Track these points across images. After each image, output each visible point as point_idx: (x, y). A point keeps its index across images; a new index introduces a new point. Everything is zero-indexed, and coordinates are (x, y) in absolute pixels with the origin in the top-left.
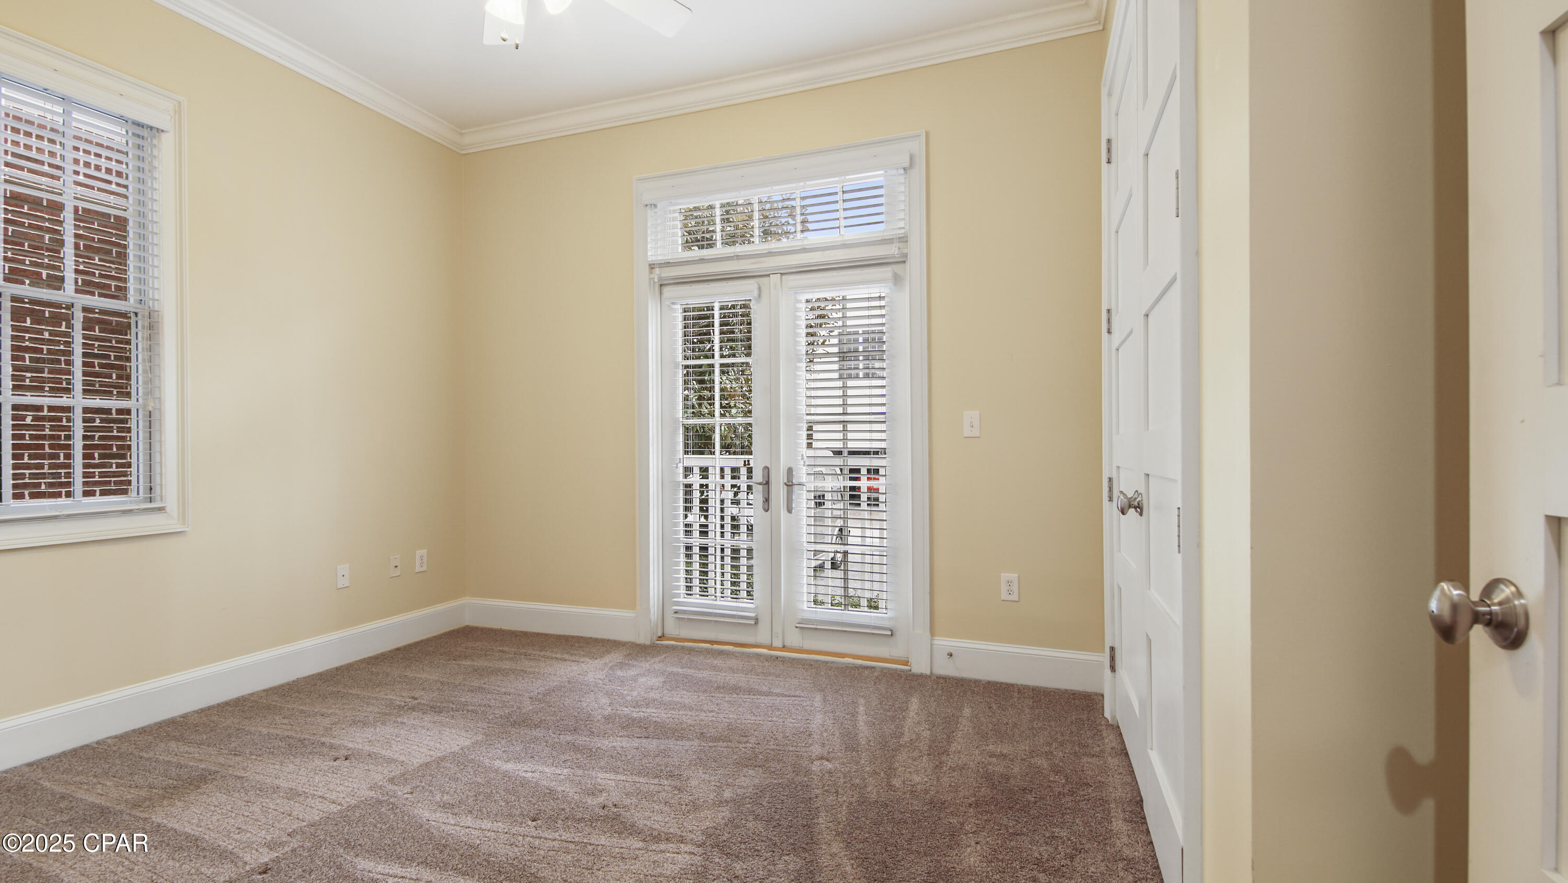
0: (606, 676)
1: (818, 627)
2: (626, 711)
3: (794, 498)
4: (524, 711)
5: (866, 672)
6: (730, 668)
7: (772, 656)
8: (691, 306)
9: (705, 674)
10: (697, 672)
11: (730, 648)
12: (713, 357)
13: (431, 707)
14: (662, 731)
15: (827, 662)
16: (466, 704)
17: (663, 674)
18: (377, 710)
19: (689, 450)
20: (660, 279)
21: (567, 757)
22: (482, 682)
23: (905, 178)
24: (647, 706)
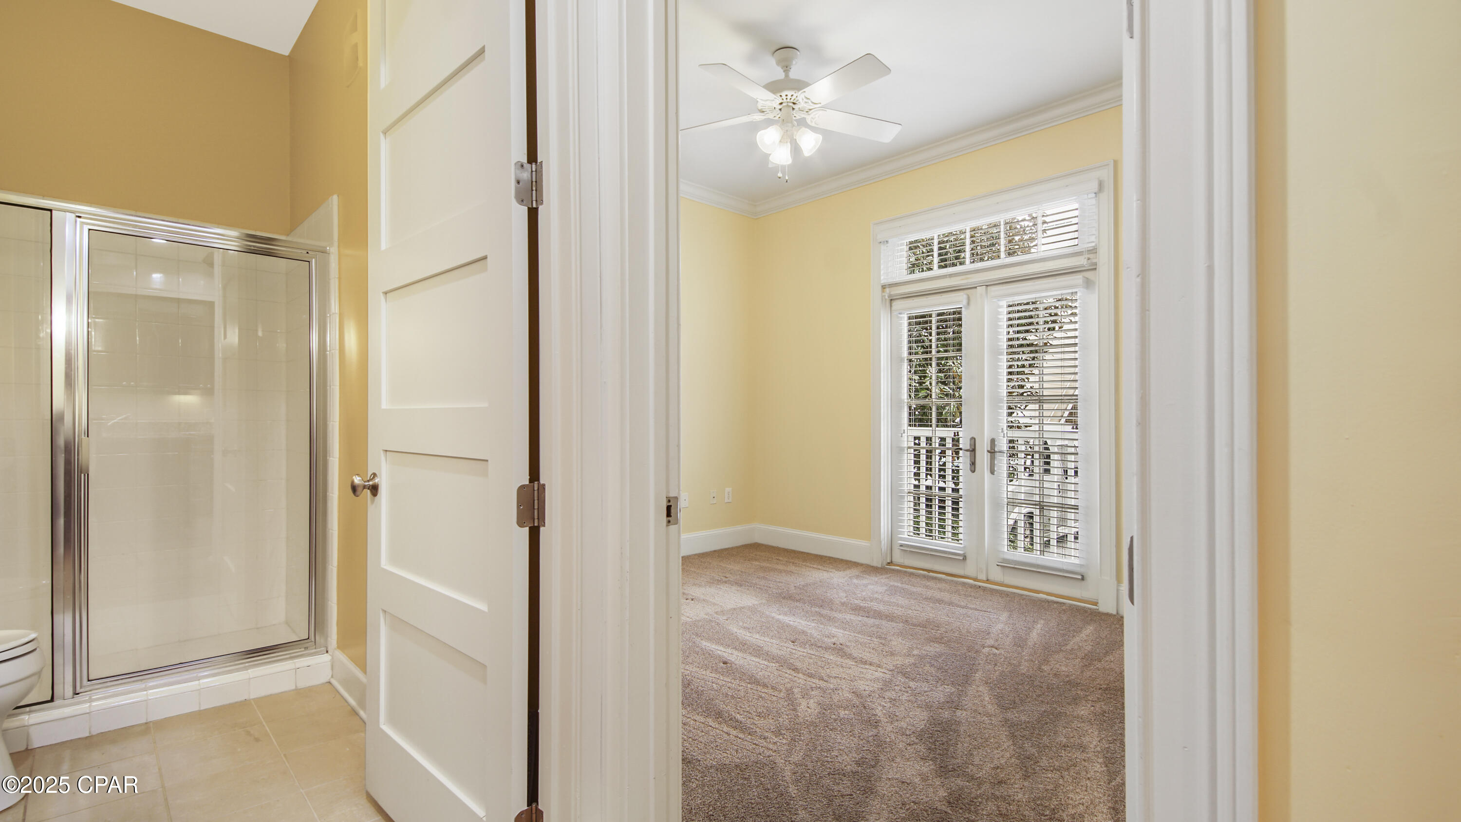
0: (846, 581)
1: (1016, 567)
2: (856, 602)
3: (996, 462)
4: (791, 592)
5: (1055, 605)
6: (939, 588)
7: (975, 586)
8: (914, 315)
9: (919, 590)
10: (912, 587)
11: (943, 576)
12: (931, 352)
13: (736, 583)
14: (879, 615)
15: (1022, 595)
16: (756, 584)
17: (886, 585)
18: (706, 580)
19: (911, 423)
20: (890, 296)
21: (814, 618)
22: (766, 574)
23: (1096, 200)
24: (872, 601)
